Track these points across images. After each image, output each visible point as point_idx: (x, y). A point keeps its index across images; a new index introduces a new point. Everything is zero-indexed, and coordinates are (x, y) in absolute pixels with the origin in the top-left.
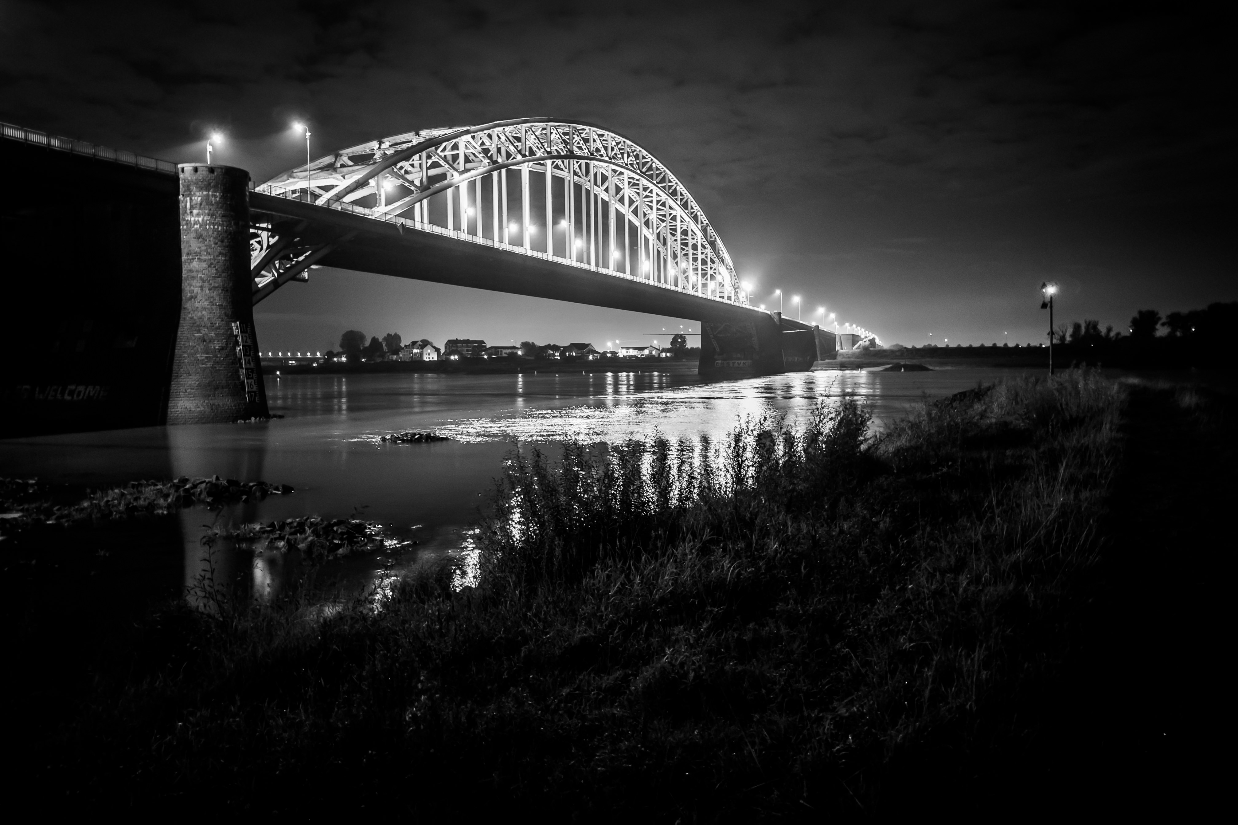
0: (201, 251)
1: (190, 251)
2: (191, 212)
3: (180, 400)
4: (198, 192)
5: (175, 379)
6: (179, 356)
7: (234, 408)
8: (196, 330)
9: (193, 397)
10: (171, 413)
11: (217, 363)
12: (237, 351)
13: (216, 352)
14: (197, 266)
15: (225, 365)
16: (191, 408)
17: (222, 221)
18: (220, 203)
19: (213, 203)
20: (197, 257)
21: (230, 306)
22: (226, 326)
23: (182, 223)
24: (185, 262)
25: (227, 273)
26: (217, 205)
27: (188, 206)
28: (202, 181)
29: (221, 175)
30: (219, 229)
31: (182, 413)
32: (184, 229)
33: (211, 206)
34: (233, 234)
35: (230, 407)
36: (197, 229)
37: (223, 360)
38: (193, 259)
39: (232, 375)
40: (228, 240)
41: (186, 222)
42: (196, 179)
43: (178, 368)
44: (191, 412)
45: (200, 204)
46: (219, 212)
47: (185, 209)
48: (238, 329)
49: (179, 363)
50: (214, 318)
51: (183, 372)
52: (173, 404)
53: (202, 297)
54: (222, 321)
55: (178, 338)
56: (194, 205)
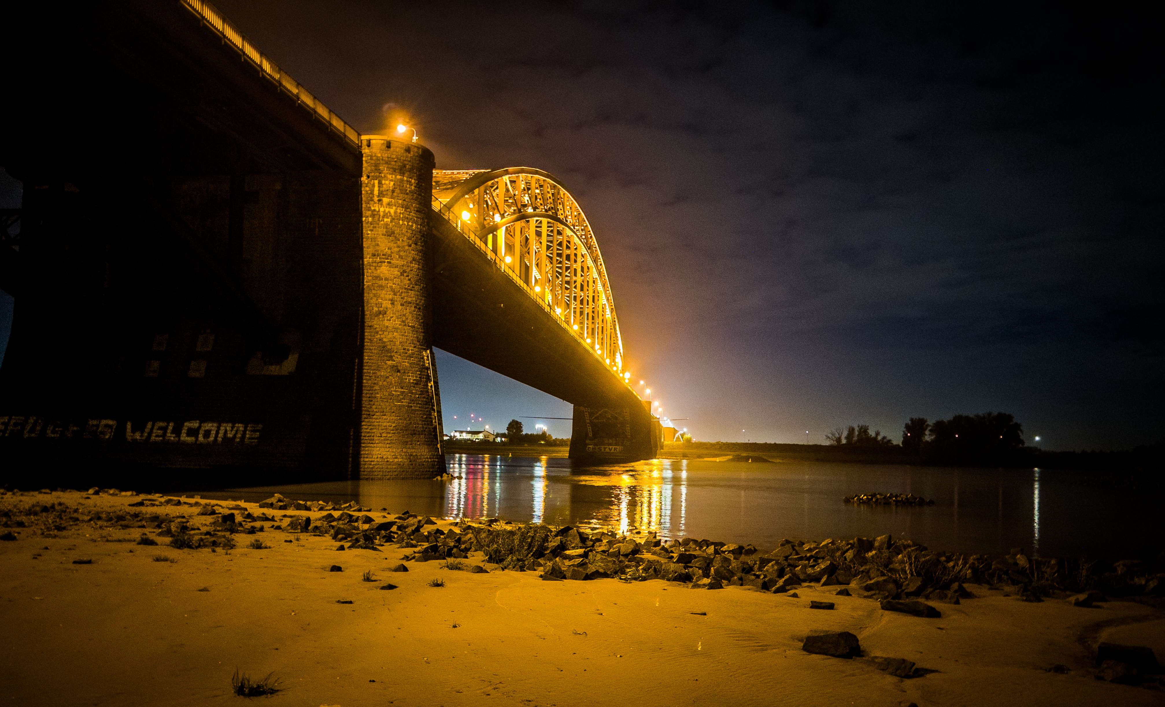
0: (392, 252)
1: (376, 251)
2: (380, 201)
3: (374, 447)
4: (390, 174)
5: (367, 418)
6: (369, 388)
7: (429, 460)
8: (387, 356)
9: (390, 444)
10: (364, 463)
11: (413, 401)
12: (429, 387)
13: (411, 387)
14: (386, 272)
15: (420, 404)
16: (388, 458)
17: (417, 217)
18: (415, 193)
19: (408, 191)
20: (386, 261)
21: (421, 329)
22: (419, 354)
23: (366, 213)
24: (370, 266)
25: (420, 286)
26: (412, 196)
27: (376, 192)
28: (395, 161)
29: (417, 156)
30: (414, 227)
31: (378, 464)
32: (368, 222)
33: (406, 196)
34: (425, 236)
35: (427, 460)
36: (387, 224)
37: (418, 397)
38: (381, 262)
39: (426, 418)
40: (421, 243)
41: (372, 213)
42: (388, 157)
43: (369, 404)
44: (388, 463)
45: (392, 190)
46: (414, 205)
47: (371, 196)
48: (428, 360)
49: (370, 397)
50: (406, 342)
51: (375, 410)
52: (367, 452)
53: (393, 313)
54: (415, 347)
55: (365, 364)
56: (385, 191)
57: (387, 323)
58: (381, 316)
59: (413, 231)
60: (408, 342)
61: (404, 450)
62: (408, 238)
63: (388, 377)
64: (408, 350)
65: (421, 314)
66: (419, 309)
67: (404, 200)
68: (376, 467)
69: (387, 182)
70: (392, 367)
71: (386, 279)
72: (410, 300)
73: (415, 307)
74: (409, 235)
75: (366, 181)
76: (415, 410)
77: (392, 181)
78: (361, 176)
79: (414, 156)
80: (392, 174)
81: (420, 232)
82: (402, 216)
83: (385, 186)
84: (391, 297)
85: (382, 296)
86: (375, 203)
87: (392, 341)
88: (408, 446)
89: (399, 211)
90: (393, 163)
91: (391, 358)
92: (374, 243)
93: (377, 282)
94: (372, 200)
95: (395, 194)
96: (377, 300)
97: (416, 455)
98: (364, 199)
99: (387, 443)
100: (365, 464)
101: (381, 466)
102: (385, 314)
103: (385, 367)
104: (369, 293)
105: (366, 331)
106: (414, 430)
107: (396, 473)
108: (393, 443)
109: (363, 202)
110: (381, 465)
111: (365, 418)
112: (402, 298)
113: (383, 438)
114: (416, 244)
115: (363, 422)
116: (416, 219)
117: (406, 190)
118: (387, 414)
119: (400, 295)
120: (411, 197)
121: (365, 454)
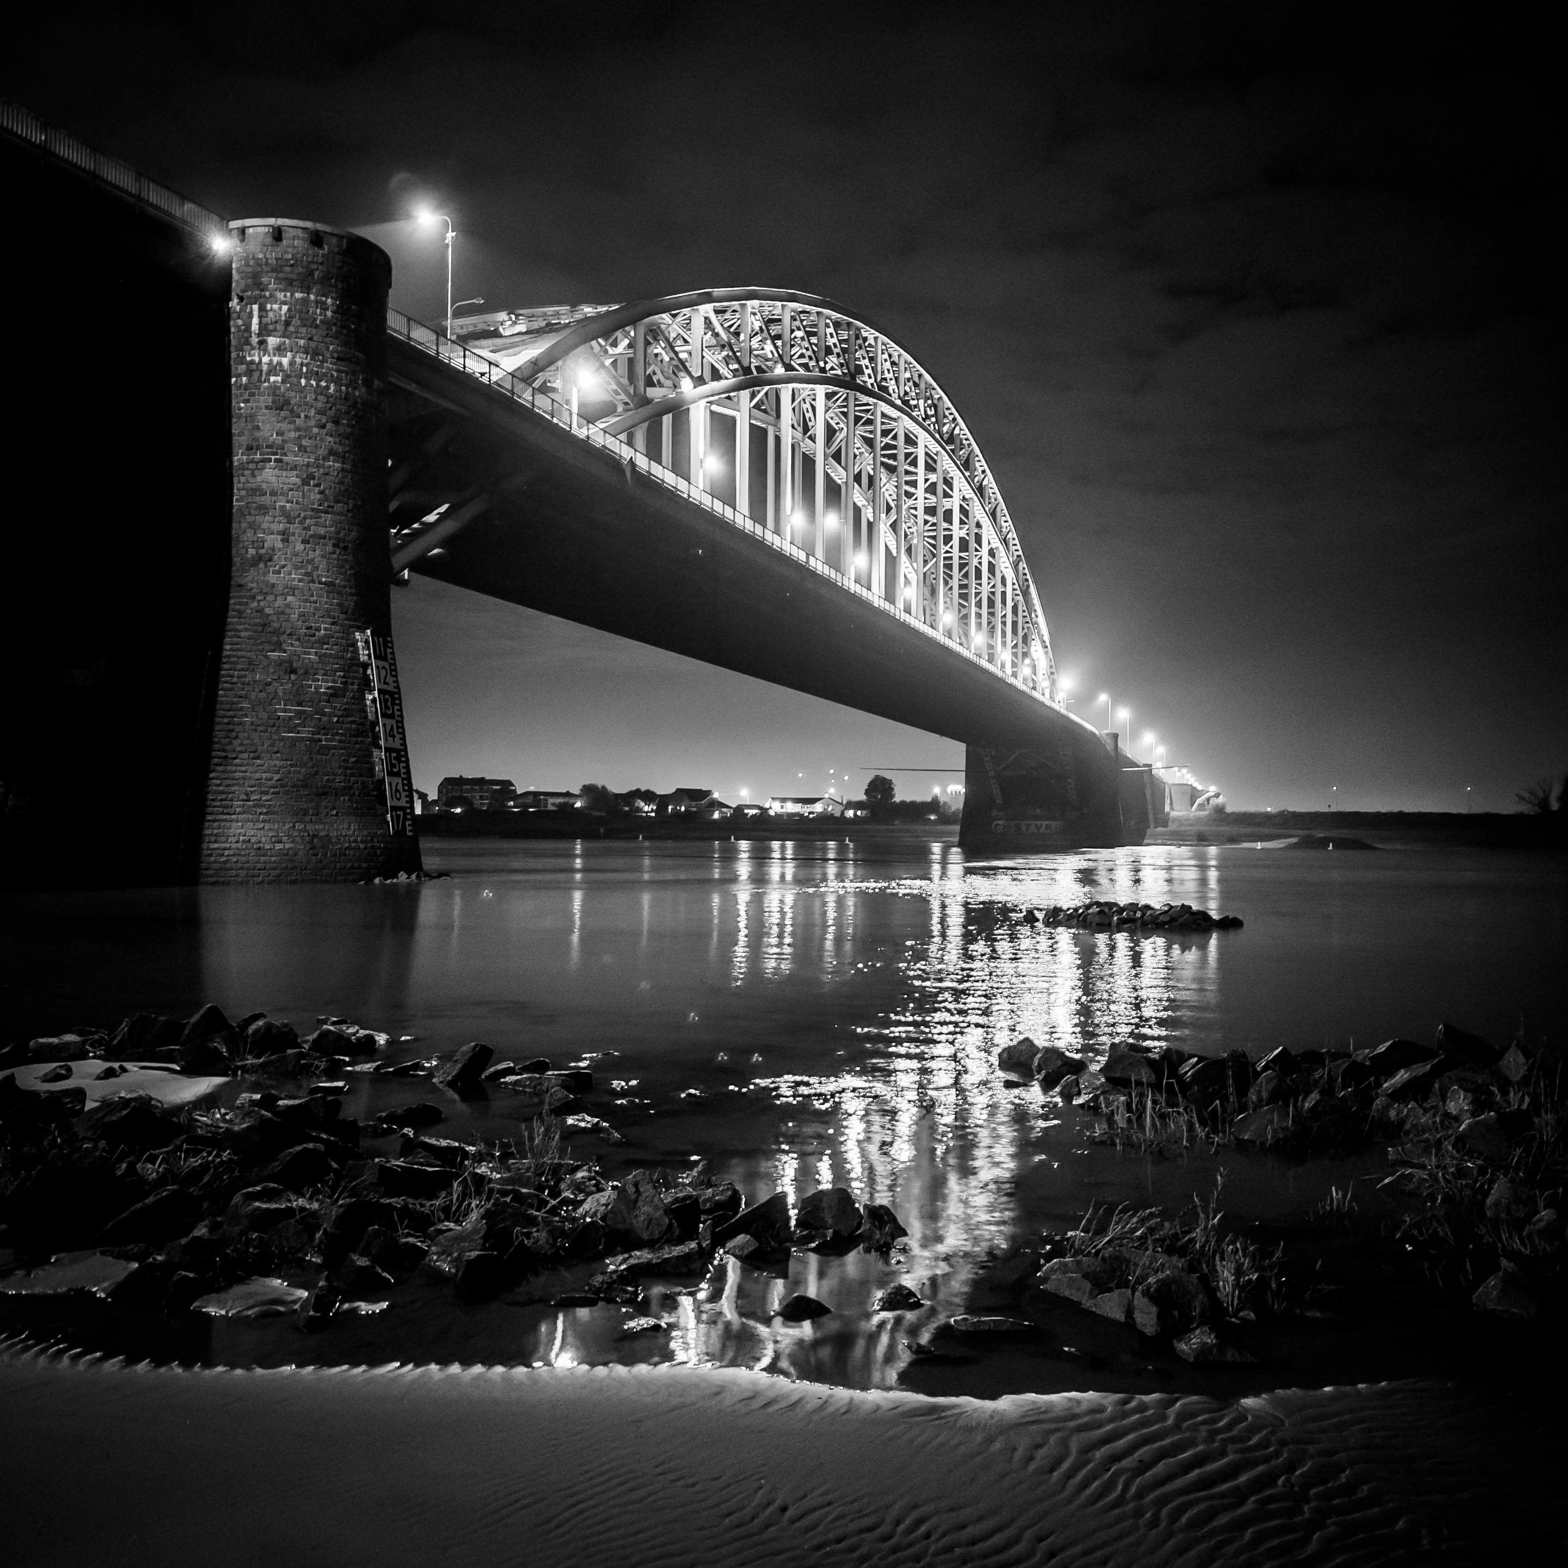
0: (284, 441)
1: (256, 440)
2: (262, 343)
3: (231, 821)
4: (281, 291)
5: (220, 765)
6: (227, 706)
7: (362, 846)
8: (269, 642)
9: (266, 814)
10: (209, 852)
11: (324, 728)
12: (368, 703)
13: (320, 701)
14: (274, 479)
15: (342, 735)
16: (260, 842)
17: (338, 371)
18: (335, 324)
19: (318, 322)
20: (273, 457)
21: (351, 588)
22: (342, 638)
23: (237, 369)
24: (244, 469)
25: (347, 503)
26: (327, 329)
27: (255, 327)
28: (292, 265)
29: (338, 253)
30: (331, 390)
31: (239, 855)
32: (241, 385)
33: (314, 331)
34: (360, 406)
35: (353, 845)
36: (276, 386)
37: (338, 722)
38: (263, 461)
39: (356, 762)
40: (349, 420)
41: (248, 367)
42: (277, 259)
43: (227, 737)
44: (262, 852)
45: (286, 321)
46: (331, 347)
47: (246, 335)
48: (369, 649)
49: (228, 724)
50: (314, 614)
51: (239, 749)
52: (215, 831)
53: (286, 559)
54: (333, 624)
55: (225, 660)
56: (271, 323)
57: (272, 578)
58: (262, 565)
59: (329, 396)
60: (319, 614)
61: (299, 826)
62: (320, 412)
63: (269, 684)
64: (318, 630)
65: (350, 558)
66: (345, 548)
67: (311, 339)
68: (234, 859)
69: (275, 307)
70: (280, 663)
71: (273, 493)
72: (322, 531)
73: (334, 546)
74: (319, 405)
75: (238, 308)
76: (329, 748)
77: (285, 303)
78: (230, 299)
79: (330, 252)
80: (285, 290)
81: (345, 399)
82: (305, 369)
83: (271, 314)
84: (281, 527)
85: (265, 526)
86: (253, 348)
87: (283, 613)
88: (307, 818)
89: (298, 360)
90: (288, 269)
91: (278, 646)
92: (250, 426)
93: (257, 499)
94: (248, 343)
95: (291, 329)
96: (255, 533)
97: (327, 836)
98: (233, 342)
99: (261, 814)
100: (211, 855)
101: (243, 859)
102: (270, 560)
103: (265, 663)
104: (240, 522)
105: (231, 595)
106: (324, 787)
107: (278, 872)
108: (273, 813)
109: (232, 349)
110: (245, 855)
111: (216, 764)
112: (304, 529)
113: (250, 803)
114: (336, 422)
115: (213, 771)
116: (335, 374)
117: (315, 320)
118: (263, 755)
119: (300, 523)
120: (325, 333)
121: (212, 835)
